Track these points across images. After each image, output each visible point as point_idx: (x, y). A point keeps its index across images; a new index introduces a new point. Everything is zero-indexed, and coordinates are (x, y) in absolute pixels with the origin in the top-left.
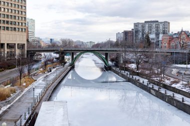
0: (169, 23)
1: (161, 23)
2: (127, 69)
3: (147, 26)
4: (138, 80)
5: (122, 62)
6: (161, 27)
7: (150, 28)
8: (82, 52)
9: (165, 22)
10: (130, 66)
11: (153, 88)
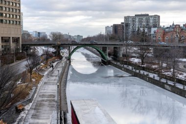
0: (159, 17)
1: (151, 16)
2: (130, 64)
3: (137, 19)
4: (147, 75)
5: (121, 56)
6: (151, 21)
7: (140, 22)
8: (79, 46)
9: (155, 16)
10: (132, 60)
11: (167, 83)
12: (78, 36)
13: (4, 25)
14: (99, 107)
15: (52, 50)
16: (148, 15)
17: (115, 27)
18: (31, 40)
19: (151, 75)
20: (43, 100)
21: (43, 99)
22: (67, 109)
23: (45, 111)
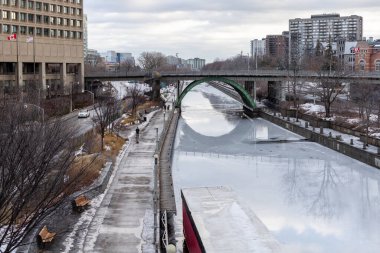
0: (361, 19)
1: (345, 18)
2: (301, 115)
3: (316, 25)
4: (338, 138)
5: (284, 99)
6: (345, 27)
7: (322, 30)
8: (197, 79)
9: (353, 17)
10: (305, 107)
11: (378, 155)
12: (197, 59)
13: (50, 39)
14: (238, 203)
15: (143, 88)
16: (338, 16)
17: (271, 41)
18: (103, 69)
19: (346, 139)
20: (126, 189)
21: (127, 185)
22: (174, 207)
23: (131, 209)
